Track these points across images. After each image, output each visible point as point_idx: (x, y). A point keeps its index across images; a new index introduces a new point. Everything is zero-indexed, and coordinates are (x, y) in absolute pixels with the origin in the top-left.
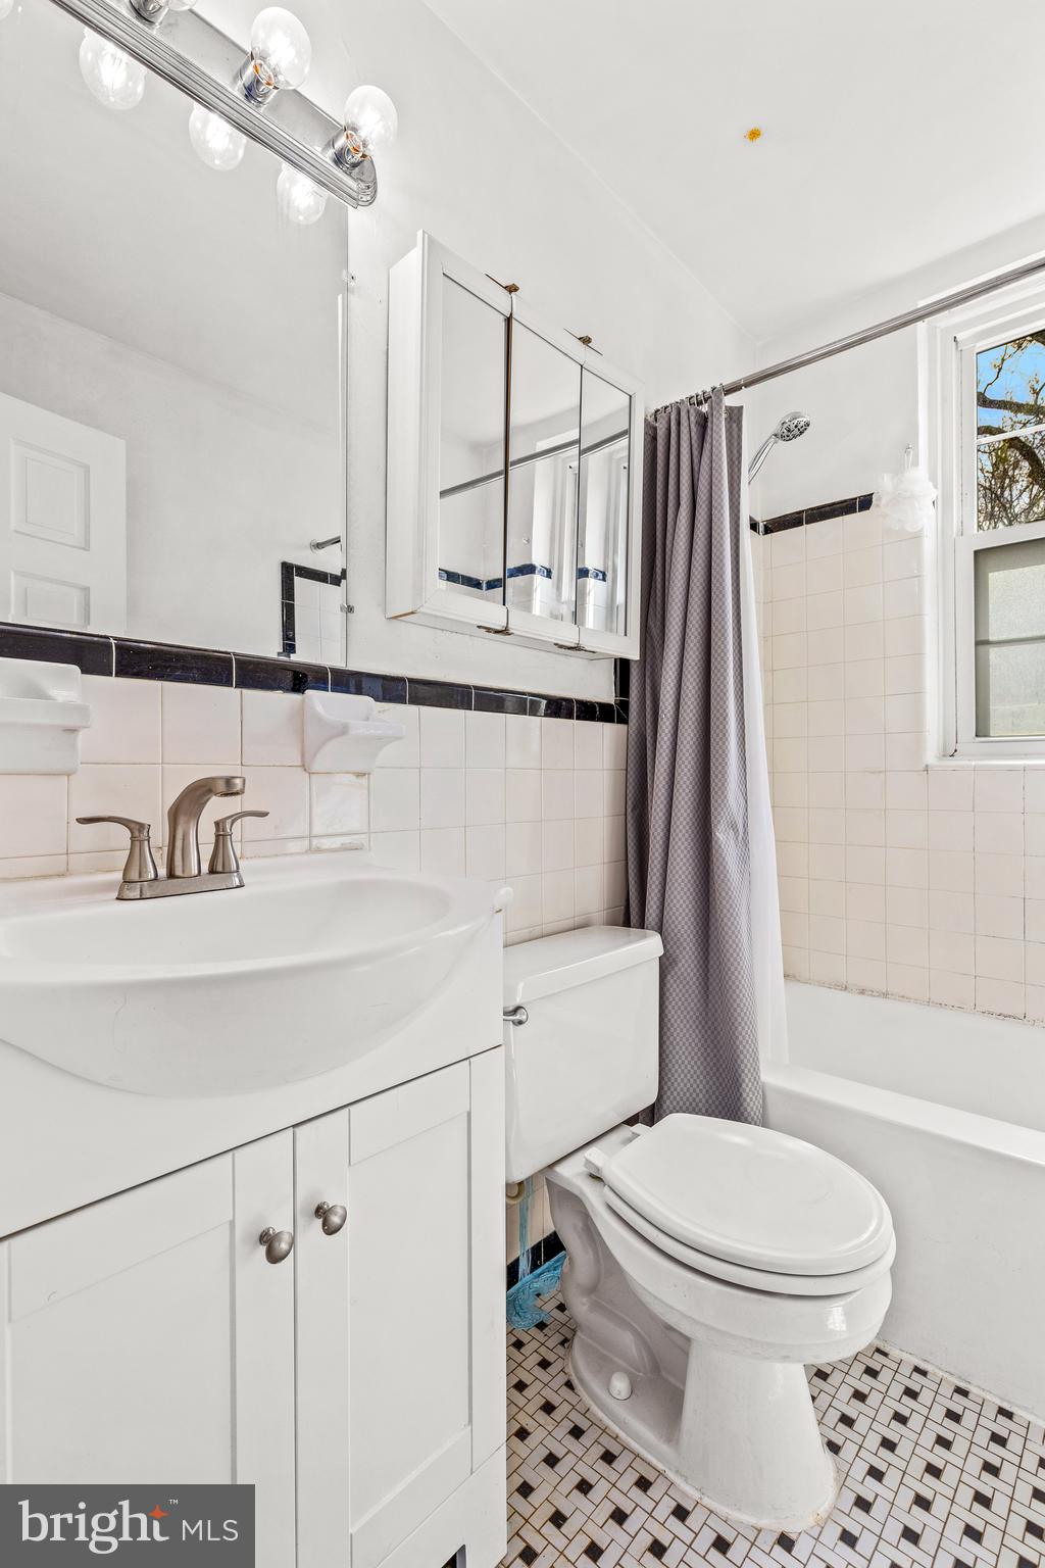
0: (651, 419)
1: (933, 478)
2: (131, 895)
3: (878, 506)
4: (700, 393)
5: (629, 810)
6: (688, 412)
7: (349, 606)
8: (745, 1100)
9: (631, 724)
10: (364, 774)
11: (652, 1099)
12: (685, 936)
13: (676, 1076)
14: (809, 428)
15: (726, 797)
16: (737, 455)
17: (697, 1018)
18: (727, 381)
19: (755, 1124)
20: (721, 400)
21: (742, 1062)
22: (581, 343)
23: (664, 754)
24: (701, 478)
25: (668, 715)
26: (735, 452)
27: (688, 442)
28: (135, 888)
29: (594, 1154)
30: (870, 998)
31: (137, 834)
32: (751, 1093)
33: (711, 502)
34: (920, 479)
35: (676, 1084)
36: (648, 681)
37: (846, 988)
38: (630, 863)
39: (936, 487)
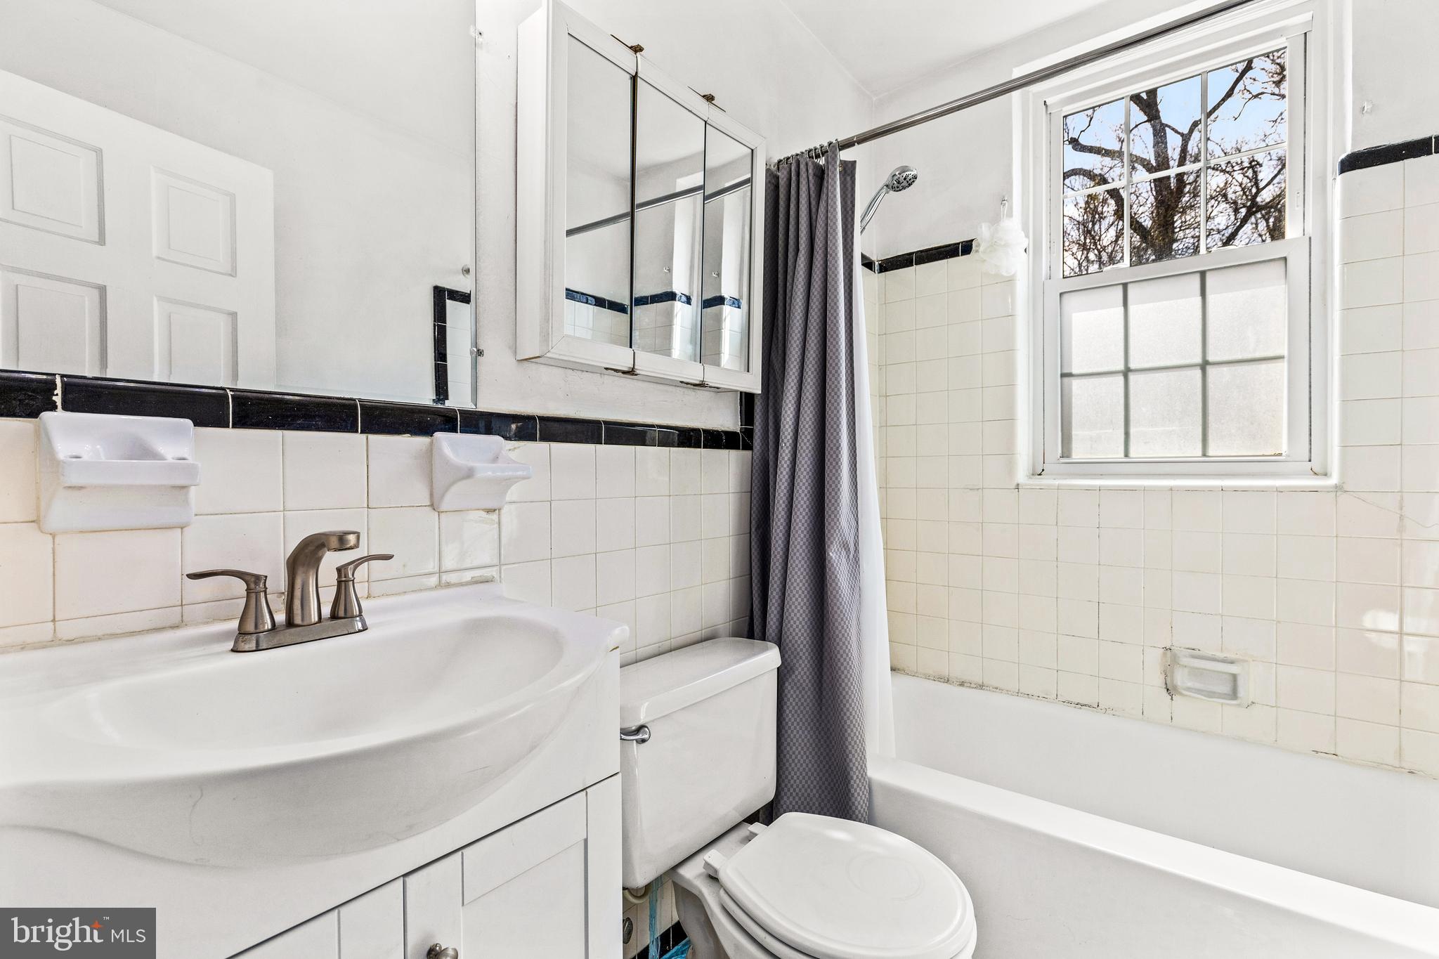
0: (773, 169)
1: (1025, 228)
2: (247, 647)
3: (977, 251)
4: (818, 147)
5: (753, 530)
6: (807, 164)
7: (478, 350)
8: (853, 795)
9: (755, 450)
10: (495, 510)
11: (770, 795)
12: (802, 646)
13: (793, 773)
14: (917, 181)
15: (838, 520)
16: (851, 206)
17: (812, 720)
18: (842, 137)
19: (860, 821)
20: (836, 156)
21: (851, 760)
22: (704, 101)
23: (784, 480)
24: (818, 226)
25: (788, 444)
26: (849, 202)
27: (806, 193)
28: (250, 640)
29: (712, 856)
30: (968, 689)
31: (252, 586)
32: (858, 789)
33: (826, 249)
34: (1013, 228)
35: (792, 782)
36: (771, 411)
37: (948, 681)
38: (754, 578)
39: (1027, 236)
